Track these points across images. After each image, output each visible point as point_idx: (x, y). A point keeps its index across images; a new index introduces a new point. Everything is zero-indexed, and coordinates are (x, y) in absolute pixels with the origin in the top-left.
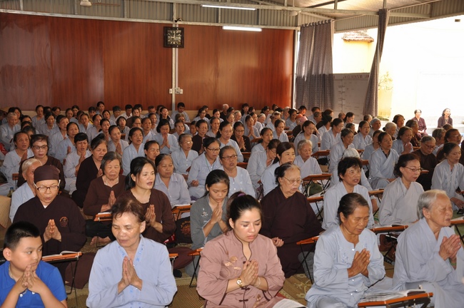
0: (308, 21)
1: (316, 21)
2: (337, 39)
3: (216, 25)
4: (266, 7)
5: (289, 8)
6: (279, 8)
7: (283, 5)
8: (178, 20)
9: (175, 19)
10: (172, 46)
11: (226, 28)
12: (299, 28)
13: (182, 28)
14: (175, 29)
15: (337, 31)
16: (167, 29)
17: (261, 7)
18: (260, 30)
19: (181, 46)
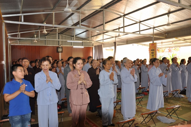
0: (96, 45)
1: (98, 45)
2: (104, 49)
3: (71, 46)
4: (85, 41)
5: (91, 42)
6: (88, 41)
7: (89, 41)
8: (61, 45)
9: (60, 45)
10: (59, 52)
11: (74, 47)
12: (94, 47)
13: (62, 47)
14: (60, 47)
15: (104, 47)
16: (58, 48)
17: (83, 41)
18: (83, 47)
19: (62, 52)
